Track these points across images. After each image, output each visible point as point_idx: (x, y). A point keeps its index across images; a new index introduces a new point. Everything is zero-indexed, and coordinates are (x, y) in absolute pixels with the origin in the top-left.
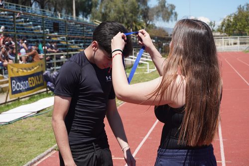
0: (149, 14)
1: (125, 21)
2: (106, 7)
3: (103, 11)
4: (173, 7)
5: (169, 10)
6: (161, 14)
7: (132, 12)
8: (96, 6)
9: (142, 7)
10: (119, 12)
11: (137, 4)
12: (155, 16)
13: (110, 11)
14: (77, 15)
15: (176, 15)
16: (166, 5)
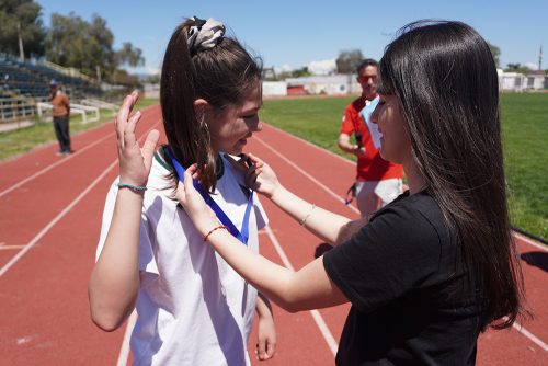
0: (115, 58)
1: (87, 64)
2: (64, 50)
3: (61, 53)
4: (140, 52)
5: (136, 54)
6: (128, 58)
7: (94, 55)
8: (50, 47)
9: (106, 51)
10: (78, 55)
11: (99, 47)
12: (121, 61)
13: (68, 53)
14: (27, 56)
15: (143, 60)
16: (133, 49)
